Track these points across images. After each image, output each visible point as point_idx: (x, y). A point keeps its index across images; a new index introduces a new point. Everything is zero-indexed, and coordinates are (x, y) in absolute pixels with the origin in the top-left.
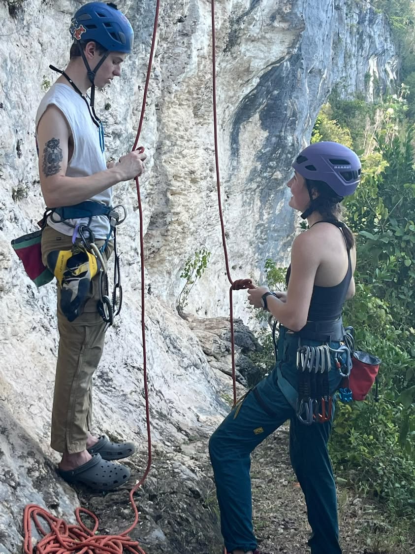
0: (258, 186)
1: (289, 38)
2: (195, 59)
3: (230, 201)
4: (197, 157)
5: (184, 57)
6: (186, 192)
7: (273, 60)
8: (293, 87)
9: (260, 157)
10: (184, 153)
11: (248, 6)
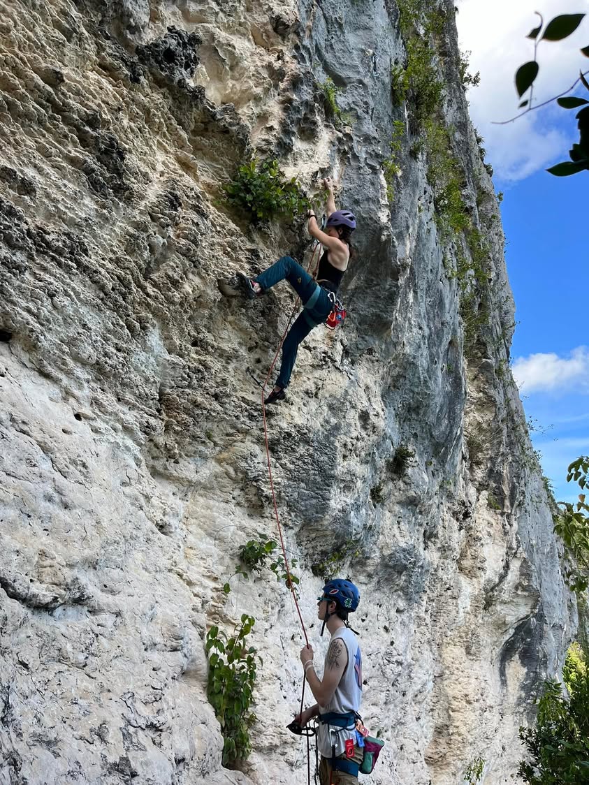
0: (525, 710)
1: (531, 603)
2: (461, 614)
3: (503, 721)
4: (470, 684)
5: (454, 613)
6: (462, 710)
7: (522, 616)
8: (541, 637)
9: (523, 687)
10: (460, 680)
11: (497, 580)
